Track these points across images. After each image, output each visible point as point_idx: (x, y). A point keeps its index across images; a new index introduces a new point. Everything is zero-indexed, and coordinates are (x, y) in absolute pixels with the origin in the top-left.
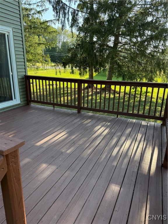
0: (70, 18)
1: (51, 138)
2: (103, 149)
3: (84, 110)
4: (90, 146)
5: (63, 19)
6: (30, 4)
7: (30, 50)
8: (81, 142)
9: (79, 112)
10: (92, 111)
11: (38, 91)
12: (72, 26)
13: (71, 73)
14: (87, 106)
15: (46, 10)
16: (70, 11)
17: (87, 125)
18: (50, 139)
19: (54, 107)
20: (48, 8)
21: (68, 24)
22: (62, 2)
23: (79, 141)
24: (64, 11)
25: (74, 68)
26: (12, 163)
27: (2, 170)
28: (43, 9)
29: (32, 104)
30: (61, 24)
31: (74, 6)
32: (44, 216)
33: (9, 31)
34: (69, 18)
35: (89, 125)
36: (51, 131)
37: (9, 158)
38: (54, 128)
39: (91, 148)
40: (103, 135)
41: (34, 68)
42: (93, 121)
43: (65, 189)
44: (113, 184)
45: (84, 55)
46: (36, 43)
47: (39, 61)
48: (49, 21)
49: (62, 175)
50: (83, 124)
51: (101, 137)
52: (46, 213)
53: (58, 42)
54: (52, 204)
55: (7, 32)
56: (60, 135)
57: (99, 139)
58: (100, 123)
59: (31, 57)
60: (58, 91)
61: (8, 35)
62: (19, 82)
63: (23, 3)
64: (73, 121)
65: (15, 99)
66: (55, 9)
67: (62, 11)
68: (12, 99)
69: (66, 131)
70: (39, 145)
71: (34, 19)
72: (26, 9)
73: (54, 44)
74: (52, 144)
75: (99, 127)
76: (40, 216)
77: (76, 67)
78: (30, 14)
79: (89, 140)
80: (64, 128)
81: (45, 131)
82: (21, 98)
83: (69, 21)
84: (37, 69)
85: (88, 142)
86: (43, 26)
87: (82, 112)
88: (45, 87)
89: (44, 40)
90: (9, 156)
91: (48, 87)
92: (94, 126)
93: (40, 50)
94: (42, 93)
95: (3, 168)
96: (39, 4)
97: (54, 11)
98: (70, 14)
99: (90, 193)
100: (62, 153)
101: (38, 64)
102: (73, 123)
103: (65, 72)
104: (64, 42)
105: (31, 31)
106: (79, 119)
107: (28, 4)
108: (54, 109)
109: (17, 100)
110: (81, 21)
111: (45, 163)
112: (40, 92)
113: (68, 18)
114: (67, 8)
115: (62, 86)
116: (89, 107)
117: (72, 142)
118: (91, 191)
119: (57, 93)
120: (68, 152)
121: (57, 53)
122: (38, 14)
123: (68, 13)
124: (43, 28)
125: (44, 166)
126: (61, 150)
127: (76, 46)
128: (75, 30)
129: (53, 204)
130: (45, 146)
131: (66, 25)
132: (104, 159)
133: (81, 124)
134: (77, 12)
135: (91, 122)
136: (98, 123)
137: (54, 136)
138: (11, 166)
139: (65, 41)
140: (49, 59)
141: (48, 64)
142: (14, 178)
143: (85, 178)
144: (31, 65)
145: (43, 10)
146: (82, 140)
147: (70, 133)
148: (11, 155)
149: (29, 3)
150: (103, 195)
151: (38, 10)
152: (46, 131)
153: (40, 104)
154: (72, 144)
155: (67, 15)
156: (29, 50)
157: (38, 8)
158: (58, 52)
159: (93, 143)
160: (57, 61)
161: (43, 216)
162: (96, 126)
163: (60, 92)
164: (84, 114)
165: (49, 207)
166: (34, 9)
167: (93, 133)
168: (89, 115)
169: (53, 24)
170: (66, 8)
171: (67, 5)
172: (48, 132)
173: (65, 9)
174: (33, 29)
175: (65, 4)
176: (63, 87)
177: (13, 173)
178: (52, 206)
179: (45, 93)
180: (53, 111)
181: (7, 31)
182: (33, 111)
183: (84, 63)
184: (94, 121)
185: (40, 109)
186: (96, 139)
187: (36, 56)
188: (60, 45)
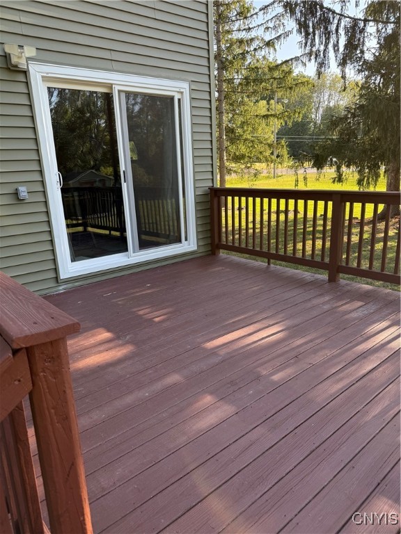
0: (343, 41)
1: (242, 335)
2: (380, 387)
3: (359, 278)
4: (341, 375)
5: (322, 48)
6: (249, 29)
7: (244, 132)
8: (318, 359)
9: (332, 279)
10: (381, 282)
11: (251, 225)
12: (343, 63)
13: (334, 182)
14: (368, 266)
15: (287, 34)
16: (343, 24)
17: (346, 317)
18: (239, 338)
19: (269, 264)
20: (291, 30)
21: (334, 58)
22: (322, 7)
23: (313, 356)
24: (326, 28)
25: (344, 168)
26: (44, 371)
27: (17, 383)
28: (279, 34)
29: (221, 254)
30: (316, 61)
31: (356, 11)
32: (171, 526)
33: (182, 90)
34: (340, 41)
35: (354, 315)
36: (245, 318)
37: (37, 358)
38: (256, 312)
39: (341, 379)
40: (391, 349)
41: (249, 173)
42: (368, 306)
43: (239, 471)
44: (385, 500)
45: (375, 133)
46: (257, 116)
47: (261, 157)
48: (292, 59)
49: (243, 434)
50: (336, 312)
51: (384, 355)
52: (177, 519)
53: (313, 110)
54: (197, 502)
55: (178, 92)
56: (267, 333)
57: (373, 357)
58: (390, 314)
59: (243, 149)
60: (300, 226)
61: (179, 100)
62: (197, 203)
63: (235, 29)
64: (310, 300)
65: (186, 240)
66: (303, 26)
67: (321, 28)
68: (180, 241)
69: (283, 325)
70: (209, 348)
71: (258, 61)
72: (241, 42)
73: (299, 113)
74: (241, 351)
75: (385, 324)
76: (163, 521)
77: (348, 166)
78: (248, 52)
79: (343, 357)
80: (281, 316)
81: (232, 318)
82: (198, 240)
83: (338, 50)
84: (255, 175)
85: (339, 363)
86: (276, 74)
87: (341, 280)
88: (266, 217)
89: (280, 107)
90: (37, 355)
91: (274, 217)
92: (368, 320)
93: (269, 131)
94: (258, 231)
95: (19, 381)
96: (271, 25)
97: (301, 33)
98: (342, 31)
99: (304, 505)
100: (258, 378)
101: (258, 166)
102: (309, 305)
103: (318, 180)
104: (330, 108)
105: (248, 90)
106: (327, 298)
107: (244, 29)
108: (268, 267)
109: (189, 244)
110: (371, 46)
111: (211, 393)
112: (254, 228)
113: (335, 43)
114: (334, 18)
115: (310, 214)
116: (374, 270)
117: (293, 354)
118: (311, 497)
119: (295, 230)
120: (276, 377)
121: (310, 135)
122: (267, 49)
123: (337, 30)
124: (275, 79)
125: (208, 399)
126: (259, 369)
127: (353, 111)
128: (352, 71)
129: (199, 502)
130: (223, 352)
131: (330, 61)
132: (374, 417)
133: (332, 311)
134: (362, 24)
135: (361, 309)
136: (384, 314)
137: (251, 331)
138: (44, 380)
139: (332, 104)
140: (285, 152)
141: (281, 163)
142: (53, 411)
143: (302, 458)
144: (243, 167)
145: (278, 38)
146: (320, 353)
147: (293, 332)
148: (42, 353)
149: (247, 27)
150: (343, 523)
151: (267, 38)
152: (236, 316)
153: (248, 256)
154: (292, 361)
155: (334, 35)
156: (242, 133)
157: (268, 33)
158: (313, 132)
159: (354, 368)
160: (301, 154)
161: (168, 523)
162: (374, 322)
163: (305, 228)
164: (347, 285)
165: (189, 507)
166: (258, 39)
167: (360, 339)
168: (360, 288)
169: (300, 65)
170: (331, 19)
171: (334, 12)
172: (239, 321)
173: (329, 20)
174: (252, 84)
175: (329, 10)
176: (312, 216)
177: (49, 397)
178: (196, 505)
179: (265, 230)
180: (267, 271)
181: (178, 90)
182: (221, 268)
183: (373, 152)
184: (372, 308)
185: (238, 266)
186: (365, 357)
187: (256, 146)
188: (317, 116)
